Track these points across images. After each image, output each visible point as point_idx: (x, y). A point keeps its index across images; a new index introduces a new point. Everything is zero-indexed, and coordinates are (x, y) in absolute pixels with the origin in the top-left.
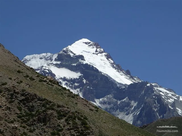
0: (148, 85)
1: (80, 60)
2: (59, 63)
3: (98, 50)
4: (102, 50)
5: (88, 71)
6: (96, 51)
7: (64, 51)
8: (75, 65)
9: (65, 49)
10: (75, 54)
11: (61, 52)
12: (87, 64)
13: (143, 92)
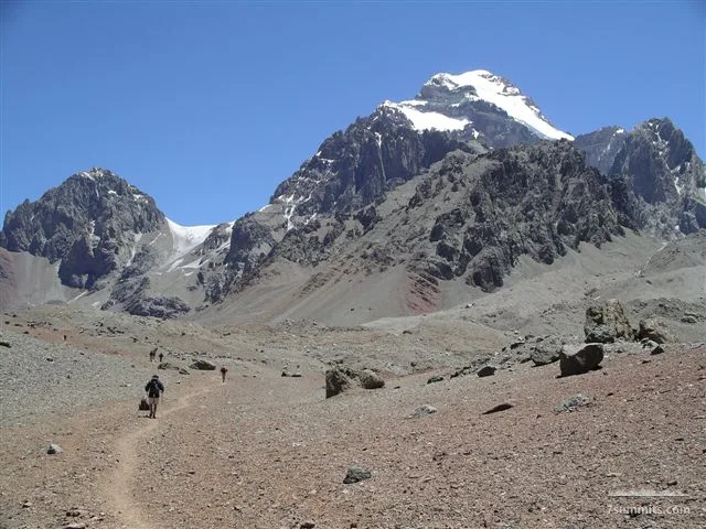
0: (619, 132)
1: (468, 95)
2: (423, 103)
3: (509, 90)
4: (517, 90)
5: (483, 113)
6: (505, 90)
7: (435, 81)
8: (458, 105)
9: (436, 77)
10: (457, 85)
11: (429, 83)
12: (481, 102)
13: (609, 147)
